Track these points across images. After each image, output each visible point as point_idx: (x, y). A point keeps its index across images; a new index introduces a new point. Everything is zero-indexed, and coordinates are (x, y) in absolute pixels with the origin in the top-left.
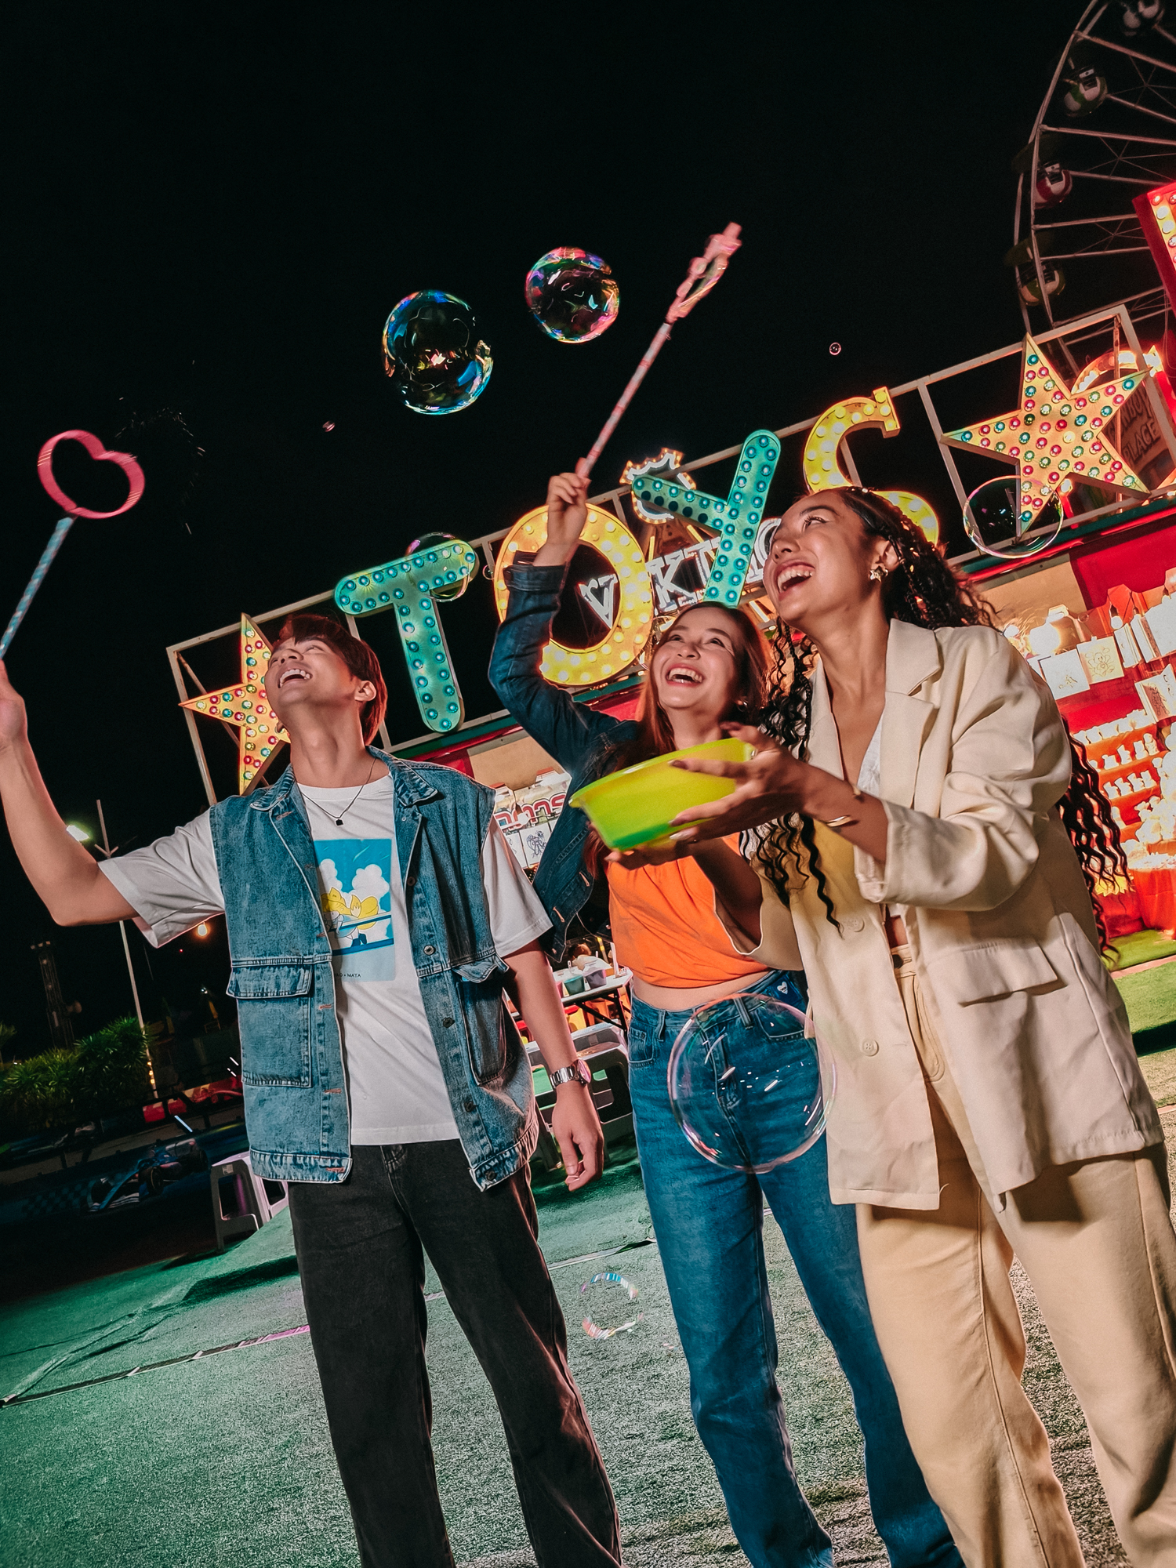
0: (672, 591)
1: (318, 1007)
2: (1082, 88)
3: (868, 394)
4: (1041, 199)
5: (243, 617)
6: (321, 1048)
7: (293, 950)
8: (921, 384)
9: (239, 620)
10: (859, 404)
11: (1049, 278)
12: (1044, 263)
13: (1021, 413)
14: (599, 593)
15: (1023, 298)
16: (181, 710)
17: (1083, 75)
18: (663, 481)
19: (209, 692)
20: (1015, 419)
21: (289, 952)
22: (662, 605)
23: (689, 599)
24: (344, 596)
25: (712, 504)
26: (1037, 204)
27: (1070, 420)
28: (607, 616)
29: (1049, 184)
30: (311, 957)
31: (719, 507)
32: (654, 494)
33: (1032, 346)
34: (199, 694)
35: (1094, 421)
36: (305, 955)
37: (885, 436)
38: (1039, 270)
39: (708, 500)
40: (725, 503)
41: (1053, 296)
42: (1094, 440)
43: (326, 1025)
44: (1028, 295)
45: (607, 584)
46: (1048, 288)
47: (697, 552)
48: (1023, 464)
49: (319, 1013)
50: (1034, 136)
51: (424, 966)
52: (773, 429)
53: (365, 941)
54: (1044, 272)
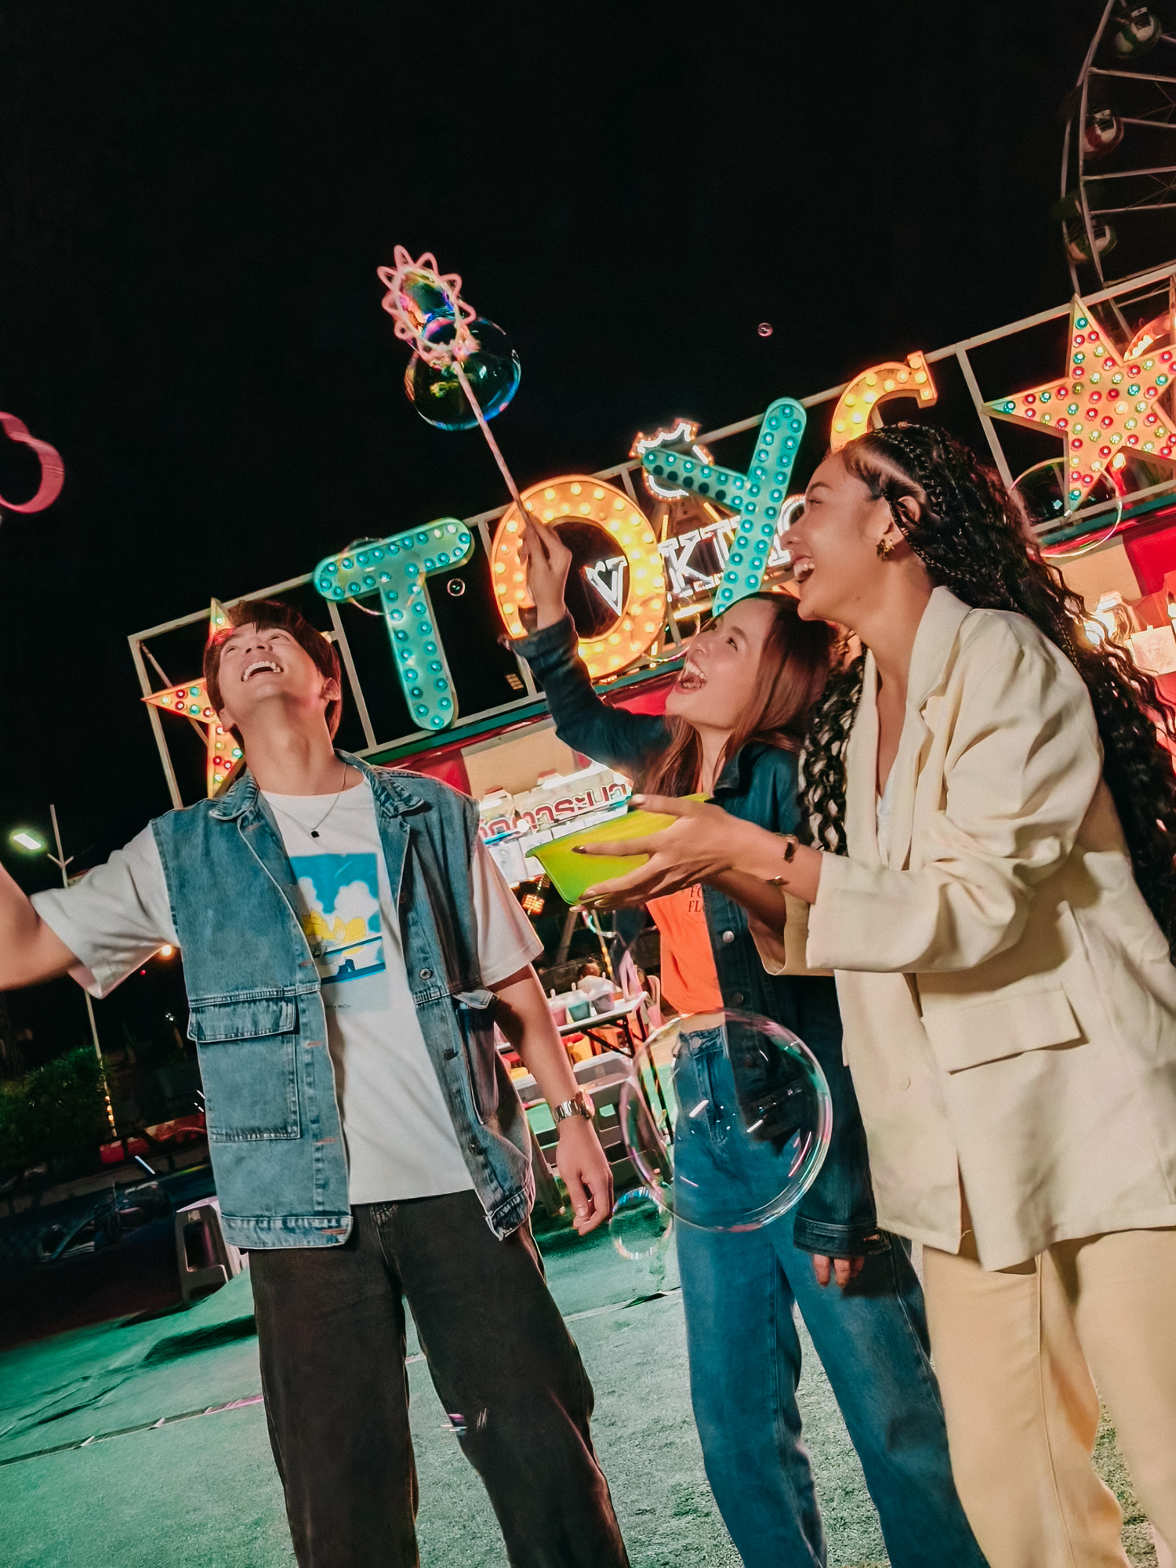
0: (687, 575)
1: (305, 1044)
2: (1134, 29)
3: (902, 358)
4: (1090, 148)
5: (213, 602)
6: (310, 1092)
7: (271, 982)
8: (960, 349)
9: (208, 605)
10: (892, 371)
11: (1099, 234)
12: (1093, 218)
13: (1069, 381)
14: (606, 576)
15: (1071, 255)
16: (144, 704)
17: (1135, 14)
18: (677, 455)
19: (175, 683)
20: (1063, 388)
21: (267, 985)
22: (676, 590)
23: (706, 583)
24: (325, 580)
25: (731, 480)
26: (1086, 154)
27: (1121, 388)
28: (616, 603)
29: (1099, 131)
30: (293, 988)
31: (738, 484)
32: (667, 470)
33: (1079, 309)
34: (165, 687)
35: (1148, 390)
36: (287, 986)
37: (920, 406)
38: (1088, 224)
39: (727, 476)
40: (745, 478)
41: (1103, 254)
42: (1149, 411)
43: (316, 1066)
44: (1076, 253)
45: (616, 567)
46: (1098, 245)
47: (715, 532)
48: (1071, 437)
49: (307, 1052)
50: (1083, 79)
51: (420, 992)
52: (798, 397)
53: (353, 967)
54: (1094, 227)
